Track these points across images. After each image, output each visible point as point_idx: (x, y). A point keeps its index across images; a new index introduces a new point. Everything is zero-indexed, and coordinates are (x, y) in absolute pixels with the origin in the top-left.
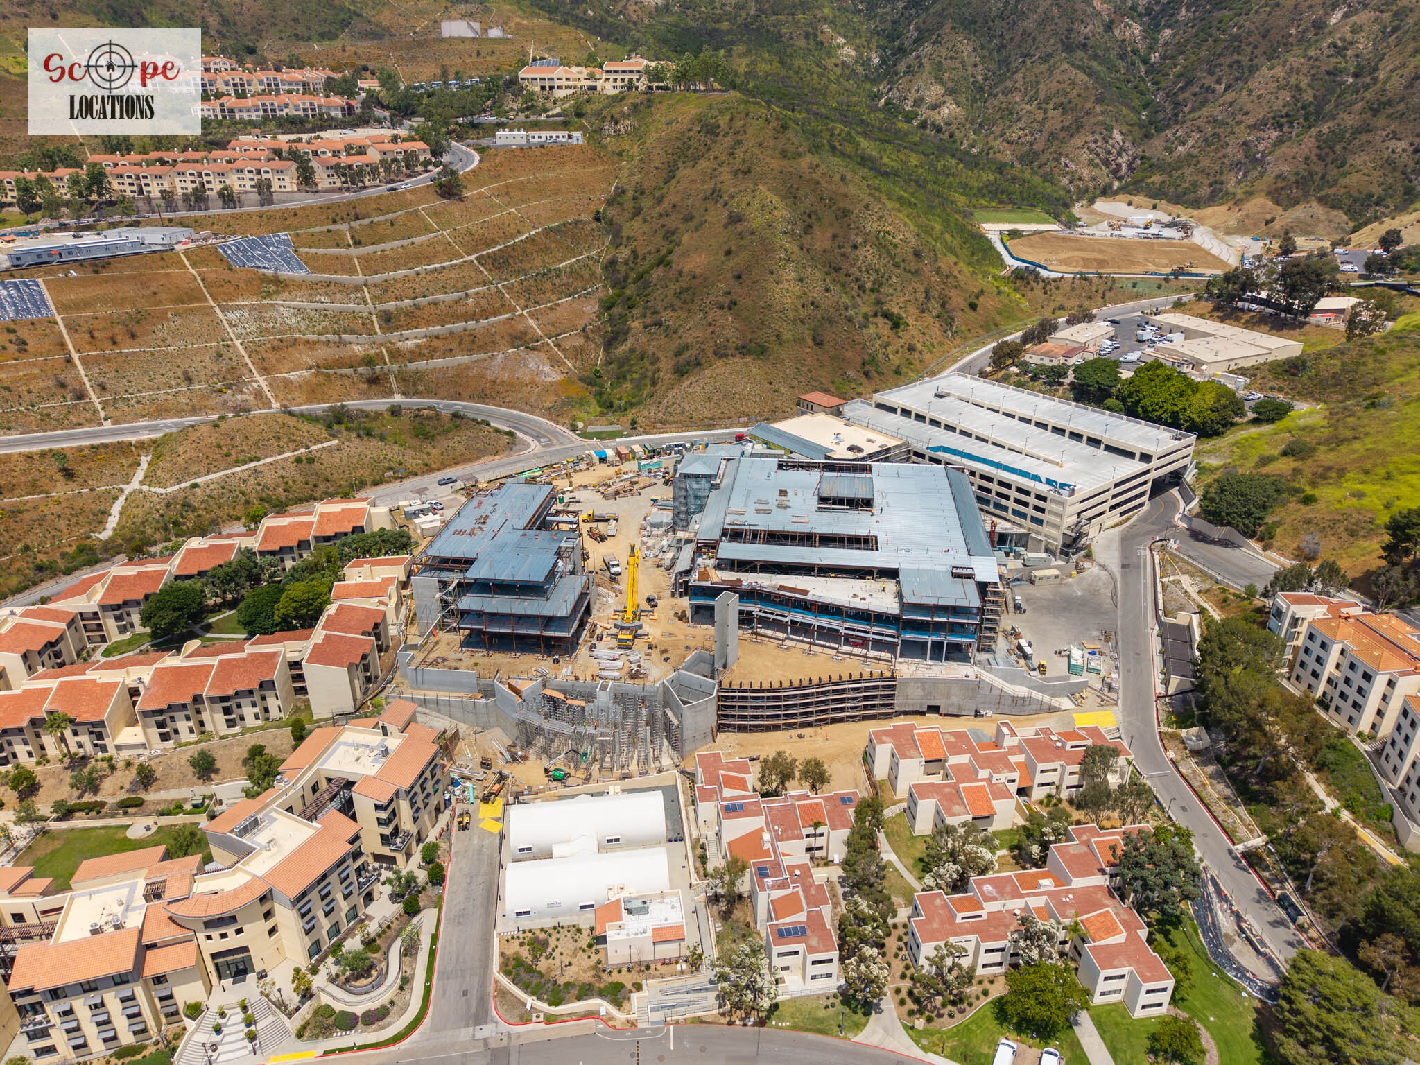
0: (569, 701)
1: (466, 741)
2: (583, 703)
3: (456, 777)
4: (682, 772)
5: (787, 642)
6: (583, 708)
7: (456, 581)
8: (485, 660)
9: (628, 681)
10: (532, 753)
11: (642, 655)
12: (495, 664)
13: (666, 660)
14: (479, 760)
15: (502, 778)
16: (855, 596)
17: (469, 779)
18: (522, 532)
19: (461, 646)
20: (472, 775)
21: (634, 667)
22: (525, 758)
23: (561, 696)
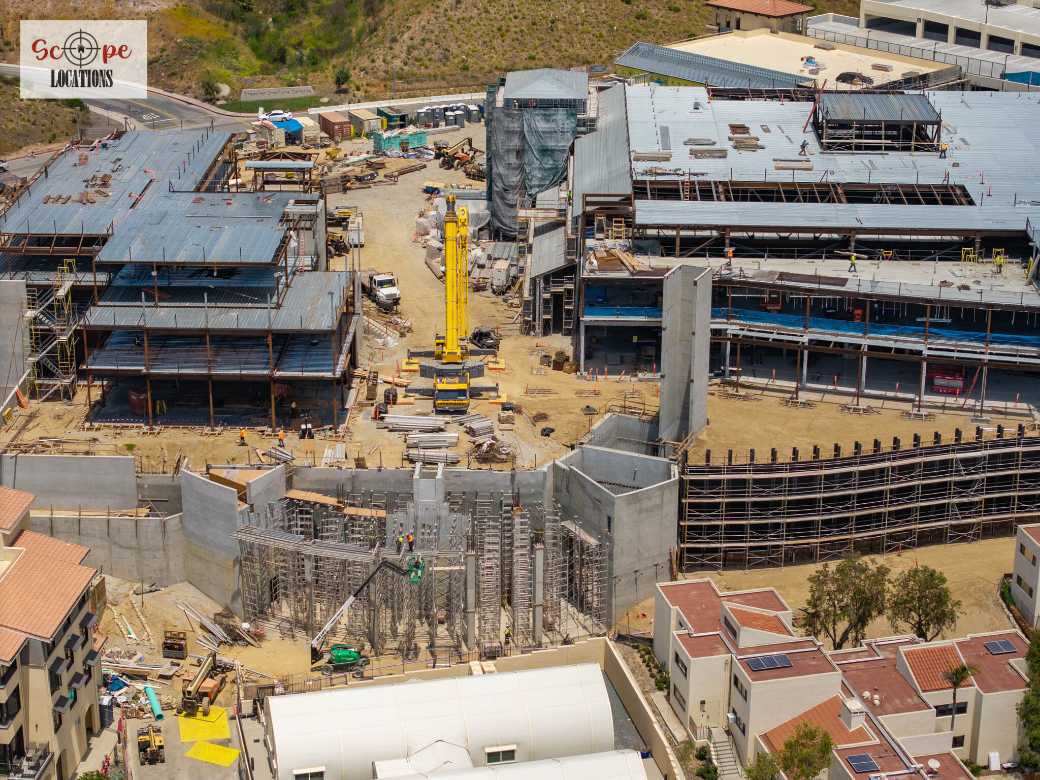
0: (349, 511)
1: (123, 607)
2: (382, 513)
3: (112, 673)
4: (620, 638)
5: (803, 396)
6: (382, 522)
7: (68, 285)
8: (149, 440)
9: (475, 465)
10: (270, 628)
11: (495, 420)
12: (172, 447)
13: (547, 432)
14: (157, 641)
15: (217, 669)
16: (944, 283)
17: (143, 677)
18: (194, 196)
19: (88, 418)
20: (144, 669)
21: (486, 441)
22: (259, 637)
23: (332, 501)
